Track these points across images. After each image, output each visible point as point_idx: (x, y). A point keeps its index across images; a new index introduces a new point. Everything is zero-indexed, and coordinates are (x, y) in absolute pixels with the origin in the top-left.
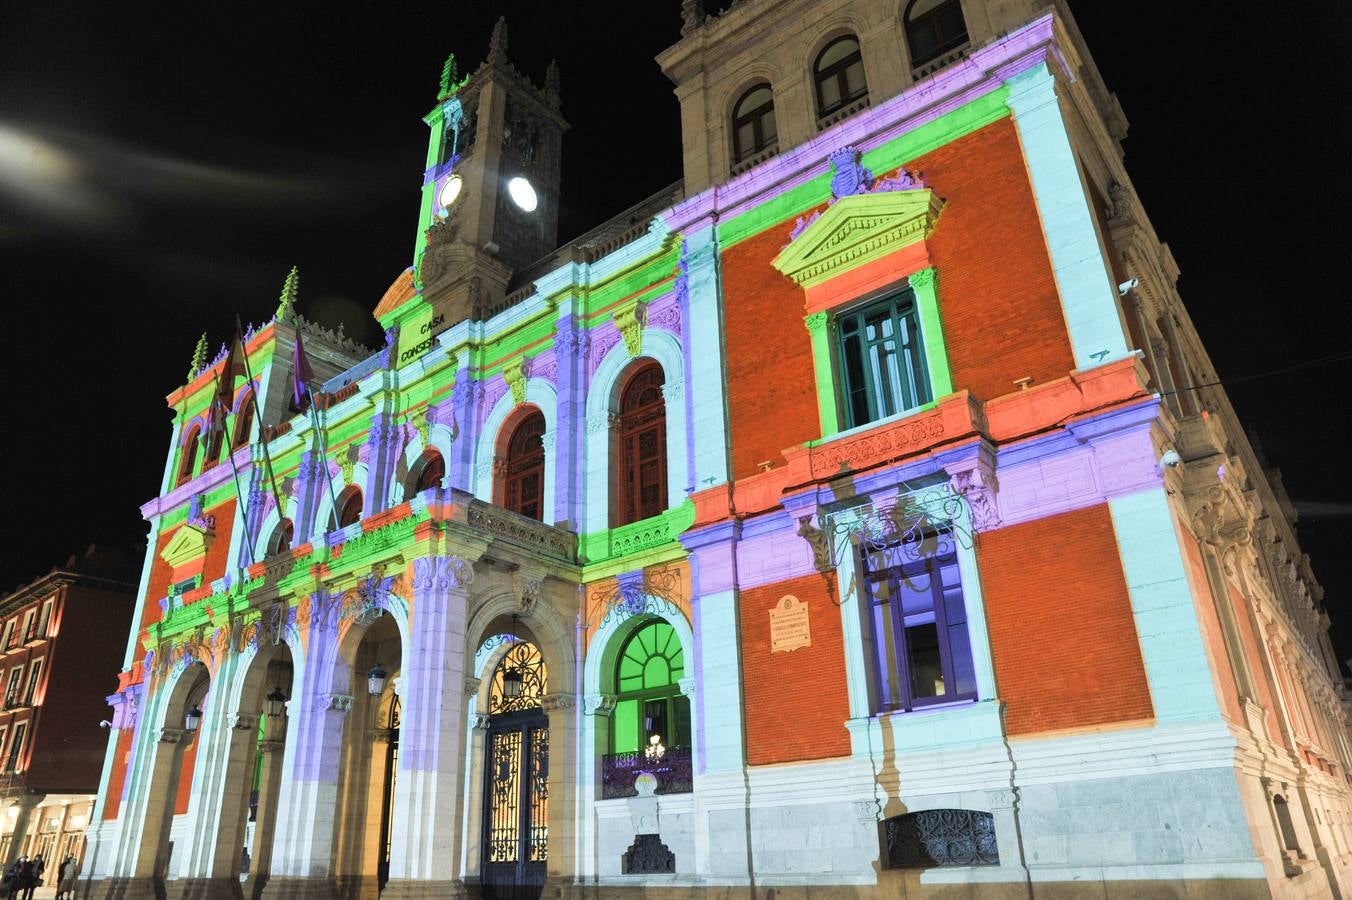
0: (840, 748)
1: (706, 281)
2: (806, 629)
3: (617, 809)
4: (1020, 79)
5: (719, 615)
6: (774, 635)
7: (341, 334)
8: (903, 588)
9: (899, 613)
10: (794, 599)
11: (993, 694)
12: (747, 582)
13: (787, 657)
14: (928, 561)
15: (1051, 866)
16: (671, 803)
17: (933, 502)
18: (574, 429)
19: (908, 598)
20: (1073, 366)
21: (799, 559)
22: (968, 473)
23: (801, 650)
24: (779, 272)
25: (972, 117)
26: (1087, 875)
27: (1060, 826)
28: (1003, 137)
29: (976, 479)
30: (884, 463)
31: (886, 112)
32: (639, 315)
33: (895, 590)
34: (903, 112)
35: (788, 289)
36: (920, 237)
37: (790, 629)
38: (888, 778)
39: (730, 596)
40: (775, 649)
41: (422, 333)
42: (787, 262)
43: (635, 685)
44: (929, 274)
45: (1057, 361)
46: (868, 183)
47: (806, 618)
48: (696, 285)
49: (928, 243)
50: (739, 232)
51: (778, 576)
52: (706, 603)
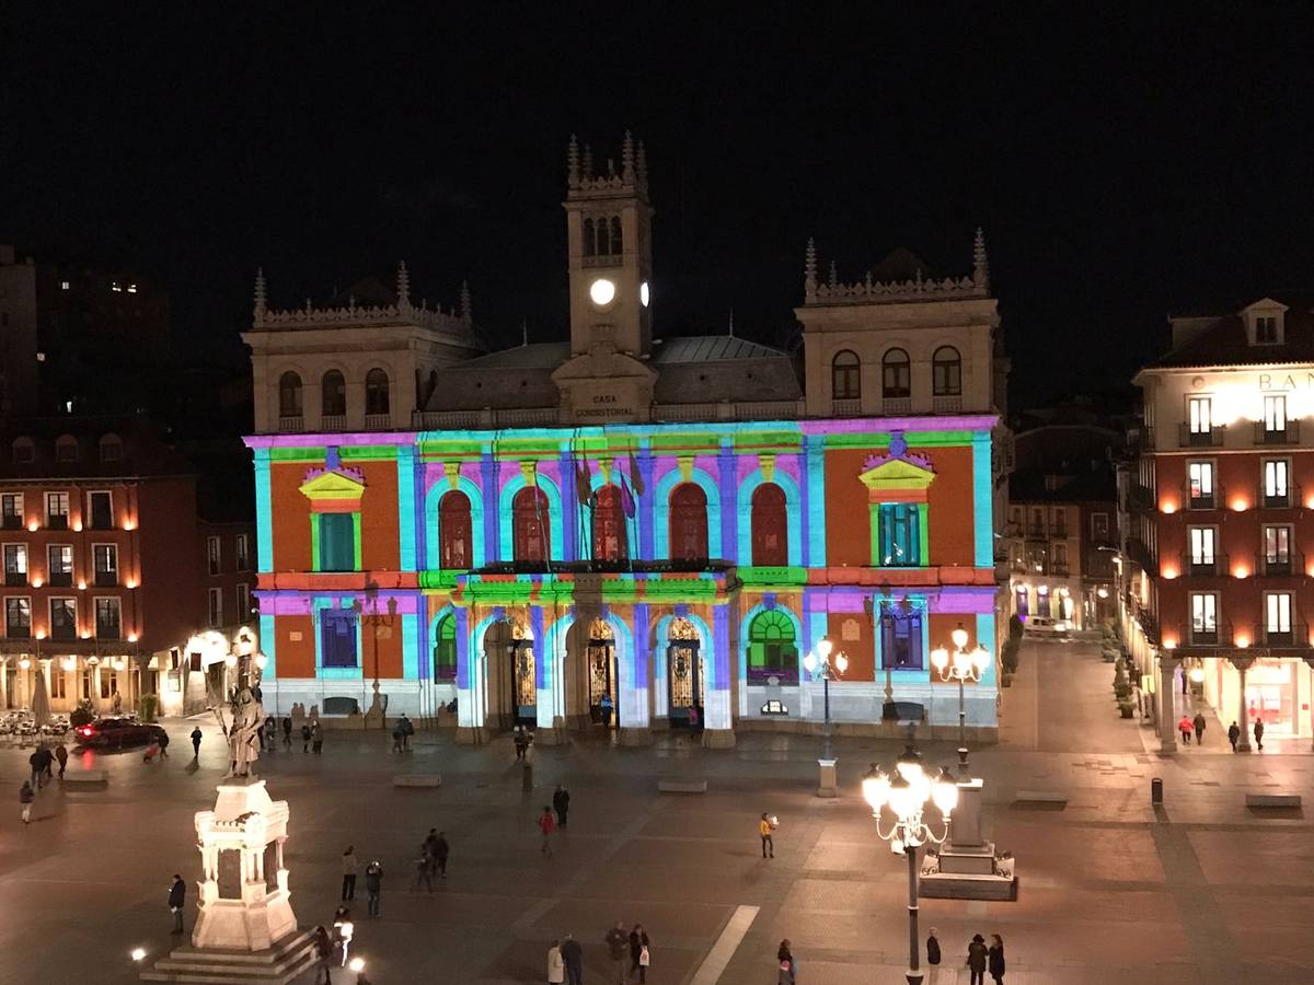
0: (870, 678)
1: (819, 465)
2: (858, 633)
3: (759, 690)
4: (979, 435)
5: (820, 621)
6: (845, 632)
8: (897, 624)
9: (894, 632)
10: (853, 621)
11: (929, 668)
12: (832, 610)
13: (850, 641)
16: (788, 690)
17: (918, 601)
18: (732, 512)
19: (899, 628)
20: (974, 564)
21: (857, 606)
23: (855, 641)
24: (863, 483)
25: (956, 441)
26: (950, 724)
27: (944, 710)
28: (965, 455)
30: (902, 586)
31: (920, 422)
33: (893, 624)
34: (928, 425)
35: (864, 490)
36: (925, 487)
37: (851, 632)
38: (889, 691)
39: (824, 615)
40: (845, 639)
41: (595, 402)
42: (866, 478)
43: (762, 636)
44: (926, 506)
45: (968, 561)
46: (907, 453)
47: (858, 629)
48: (812, 464)
49: (928, 490)
50: (837, 444)
51: (848, 610)
52: (813, 616)
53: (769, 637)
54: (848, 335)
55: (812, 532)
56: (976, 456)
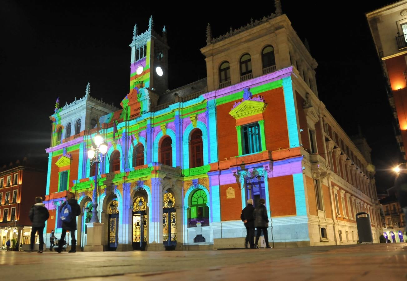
1: (213, 113)
2: (234, 194)
3: (192, 229)
4: (285, 79)
5: (216, 190)
6: (227, 195)
7: (102, 101)
8: (254, 187)
9: (253, 192)
10: (231, 188)
11: (269, 209)
12: (221, 184)
13: (230, 200)
14: (259, 182)
15: (278, 240)
16: (205, 228)
17: (260, 171)
18: (180, 144)
19: (255, 189)
20: (289, 146)
21: (233, 180)
22: (267, 167)
23: (233, 199)
24: (230, 115)
25: (274, 85)
26: (283, 241)
27: (279, 233)
28: (280, 92)
29: (269, 168)
30: (251, 163)
31: (256, 80)
32: (196, 118)
33: (252, 187)
34: (260, 81)
35: (232, 119)
36: (261, 112)
37: (231, 194)
39: (218, 187)
40: (227, 198)
41: (135, 111)
42: (232, 113)
43: (196, 203)
44: (263, 121)
45: (286, 145)
46: (251, 97)
47: (234, 192)
48: (211, 114)
49: (263, 114)
50: (221, 102)
51: (228, 183)
52: (213, 187)
53: (198, 203)
54: (223, 54)
55: (211, 145)
56: (285, 91)
